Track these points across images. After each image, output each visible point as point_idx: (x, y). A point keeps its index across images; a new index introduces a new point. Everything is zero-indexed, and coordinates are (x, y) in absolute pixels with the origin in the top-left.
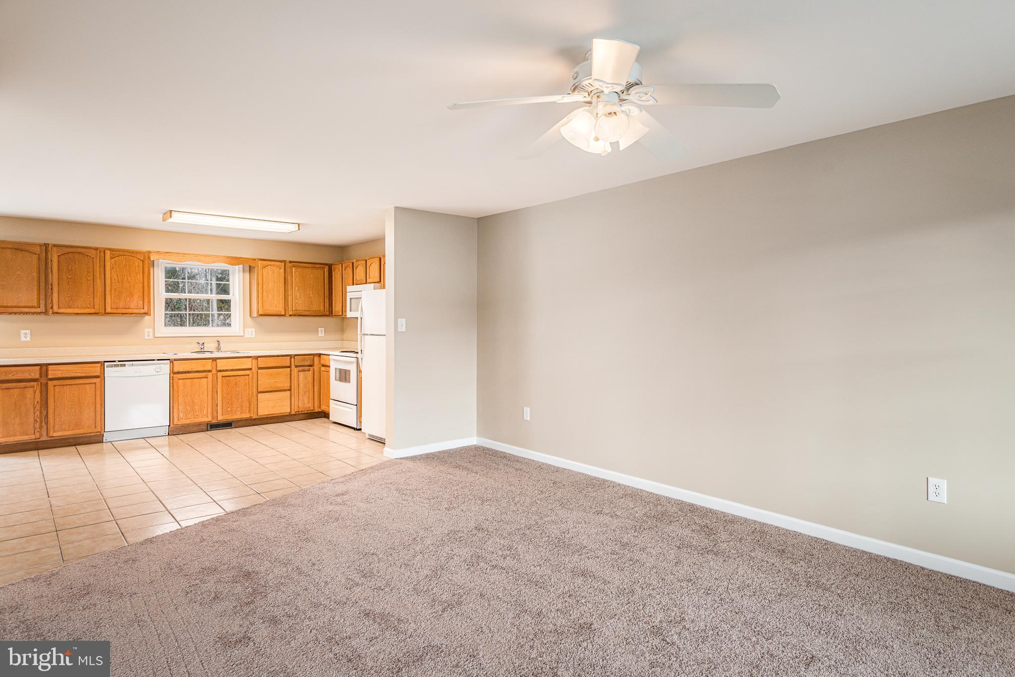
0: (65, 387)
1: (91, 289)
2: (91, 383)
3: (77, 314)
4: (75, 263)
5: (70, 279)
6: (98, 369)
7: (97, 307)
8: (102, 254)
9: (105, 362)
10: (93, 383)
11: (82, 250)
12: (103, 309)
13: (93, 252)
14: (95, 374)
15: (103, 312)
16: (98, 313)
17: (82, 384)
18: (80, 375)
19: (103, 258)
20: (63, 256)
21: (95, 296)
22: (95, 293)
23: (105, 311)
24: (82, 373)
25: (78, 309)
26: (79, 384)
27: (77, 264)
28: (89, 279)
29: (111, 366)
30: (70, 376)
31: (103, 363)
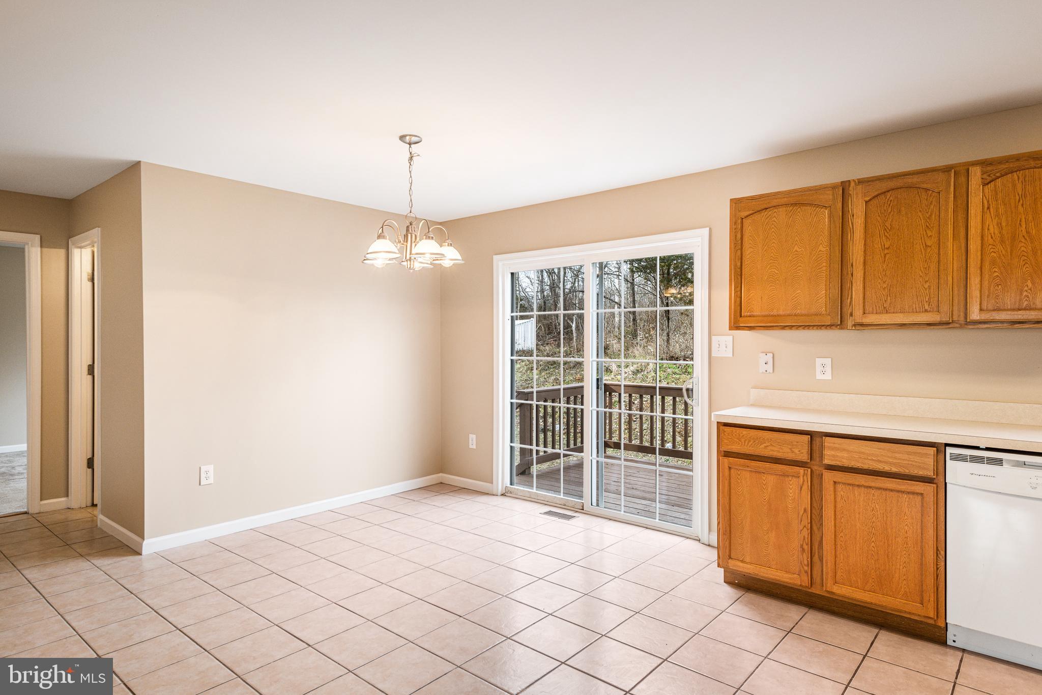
0: (857, 491)
1: (933, 266)
2: (913, 493)
3: (902, 326)
4: (900, 211)
5: (888, 248)
6: (930, 461)
7: (945, 308)
8: (963, 179)
9: (947, 445)
10: (917, 494)
11: (915, 179)
12: (962, 314)
13: (941, 177)
14: (921, 473)
15: (962, 318)
16: (948, 323)
17: (892, 490)
18: (887, 468)
19: (964, 189)
20: (875, 202)
21: (942, 281)
22: (942, 276)
23: (966, 318)
24: (891, 464)
25: (901, 315)
26: (886, 489)
27: (903, 212)
28: (929, 243)
29: (962, 458)
30: (866, 467)
31: (940, 448)
